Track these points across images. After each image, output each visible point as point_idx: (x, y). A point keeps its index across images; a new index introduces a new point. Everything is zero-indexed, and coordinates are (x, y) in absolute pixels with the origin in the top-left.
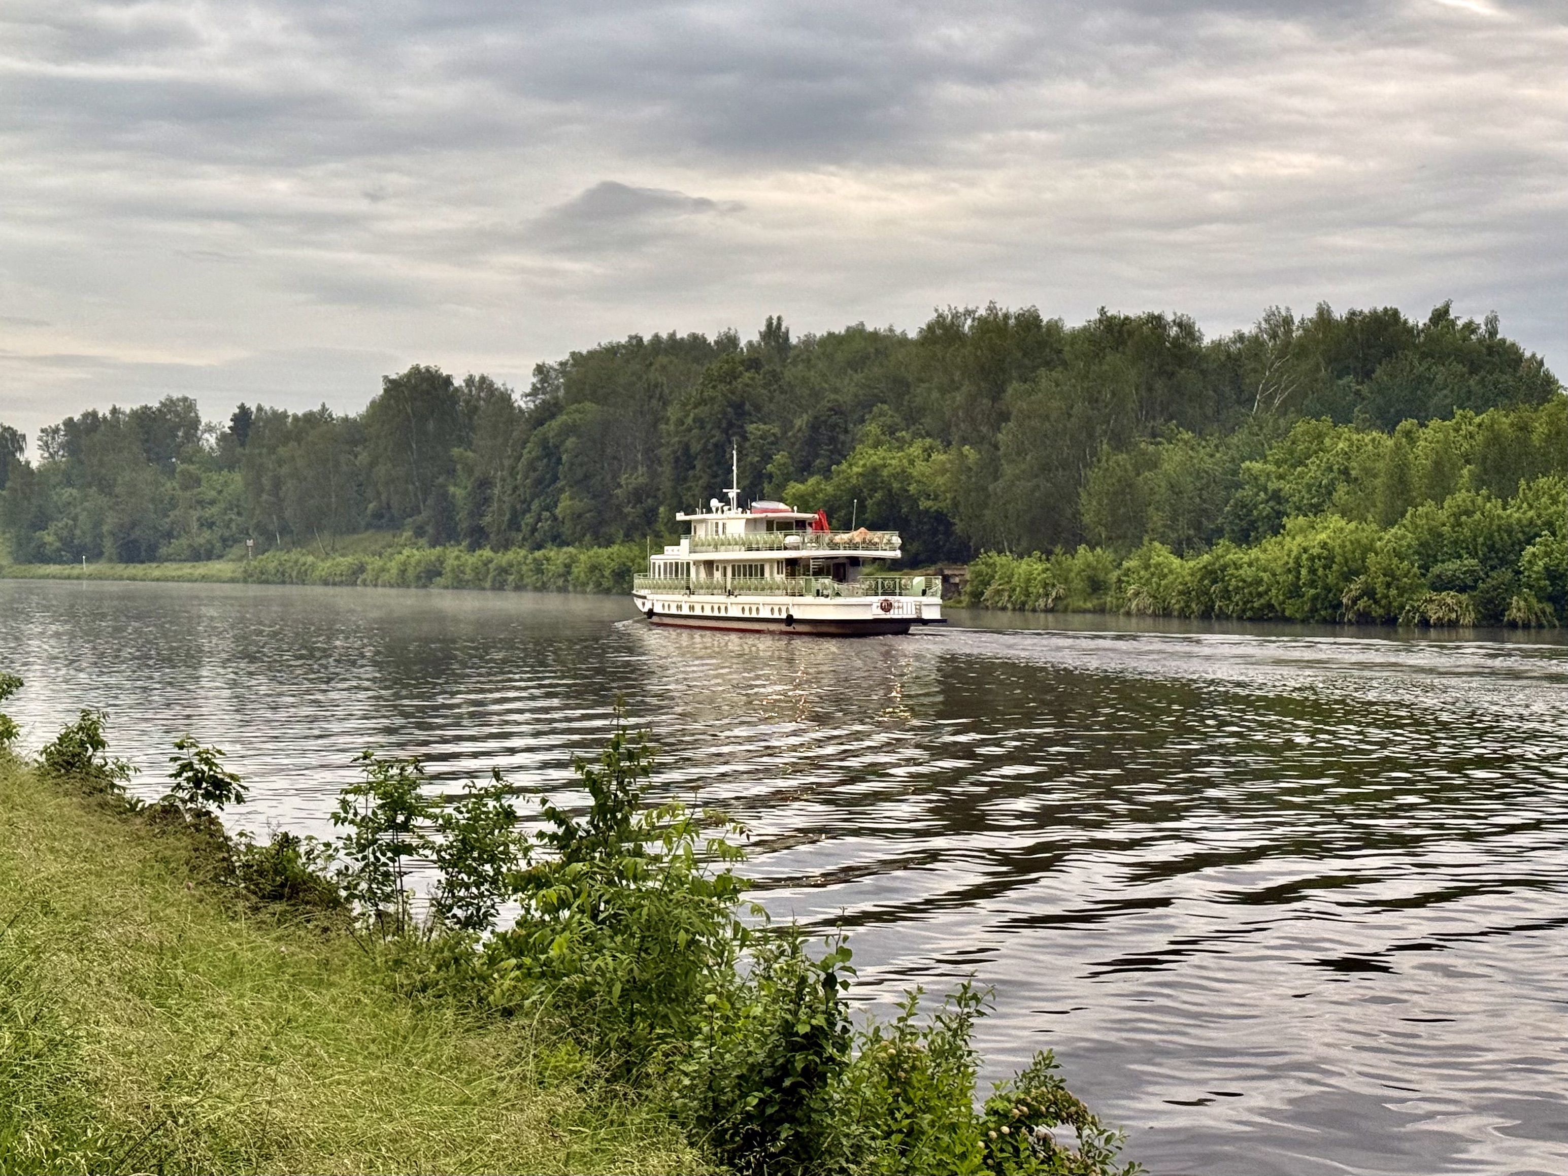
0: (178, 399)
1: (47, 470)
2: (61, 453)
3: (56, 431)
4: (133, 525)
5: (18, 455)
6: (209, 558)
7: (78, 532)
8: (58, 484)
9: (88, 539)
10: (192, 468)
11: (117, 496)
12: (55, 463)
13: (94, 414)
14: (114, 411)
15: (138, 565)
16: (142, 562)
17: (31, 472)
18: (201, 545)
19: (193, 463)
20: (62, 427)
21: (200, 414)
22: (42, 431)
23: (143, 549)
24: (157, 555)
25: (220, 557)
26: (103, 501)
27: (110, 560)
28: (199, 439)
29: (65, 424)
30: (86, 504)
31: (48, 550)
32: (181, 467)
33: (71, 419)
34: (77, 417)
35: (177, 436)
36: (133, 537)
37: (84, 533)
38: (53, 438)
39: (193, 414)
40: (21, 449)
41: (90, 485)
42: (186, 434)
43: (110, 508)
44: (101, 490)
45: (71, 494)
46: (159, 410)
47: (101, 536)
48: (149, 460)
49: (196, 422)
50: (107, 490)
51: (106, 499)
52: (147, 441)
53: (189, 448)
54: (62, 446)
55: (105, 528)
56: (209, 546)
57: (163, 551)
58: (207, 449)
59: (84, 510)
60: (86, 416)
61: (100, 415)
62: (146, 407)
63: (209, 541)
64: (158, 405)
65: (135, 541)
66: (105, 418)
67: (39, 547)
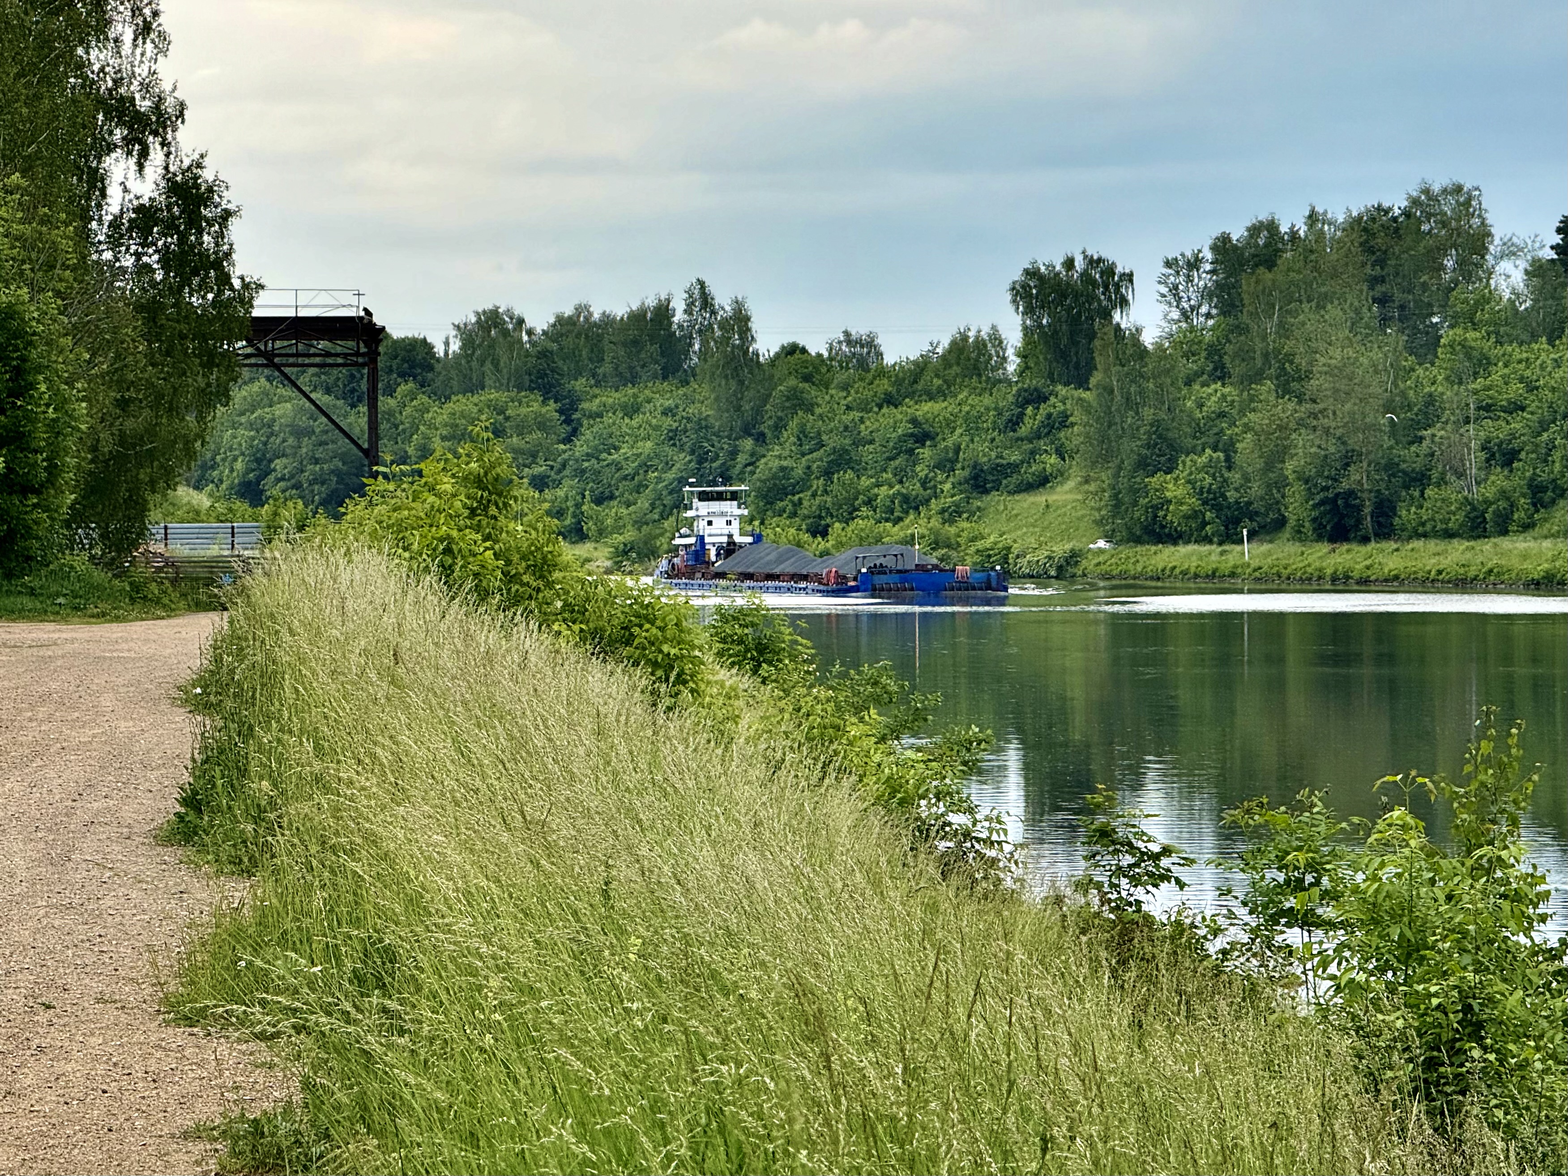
0: (1445, 191)
1: (1176, 344)
2: (1204, 309)
3: (1194, 264)
4: (1348, 459)
5: (1117, 317)
6: (1504, 532)
7: (1235, 477)
8: (1198, 374)
9: (1256, 489)
10: (1471, 335)
11: (1314, 401)
12: (1192, 330)
13: (1271, 226)
14: (1313, 218)
15: (1355, 547)
16: (1365, 540)
17: (1141, 352)
18: (1488, 503)
19: (1475, 327)
20: (1208, 255)
21: (1490, 219)
22: (1168, 264)
23: (1367, 511)
24: (1396, 521)
25: (1526, 527)
26: (1288, 408)
27: (1299, 535)
28: (1490, 274)
29: (1214, 248)
30: (1251, 416)
31: (1173, 517)
32: (1447, 335)
33: (1225, 239)
34: (1237, 233)
35: (1442, 267)
36: (1345, 485)
37: (1246, 479)
38: (1189, 279)
39: (1476, 221)
40: (1124, 302)
41: (1258, 377)
42: (1461, 263)
43: (1301, 423)
44: (1284, 389)
45: (1224, 396)
46: (1407, 214)
47: (1281, 484)
48: (1385, 321)
49: (1484, 235)
50: (1294, 385)
51: (1291, 406)
52: (1382, 280)
53: (1468, 292)
54: (1207, 294)
55: (1290, 467)
56: (1502, 504)
57: (1406, 514)
58: (1506, 295)
59: (1247, 428)
60: (1254, 230)
61: (1284, 228)
62: (1379, 208)
63: (1503, 494)
64: (1404, 204)
65: (1351, 494)
66: (1294, 234)
67: (1156, 508)
